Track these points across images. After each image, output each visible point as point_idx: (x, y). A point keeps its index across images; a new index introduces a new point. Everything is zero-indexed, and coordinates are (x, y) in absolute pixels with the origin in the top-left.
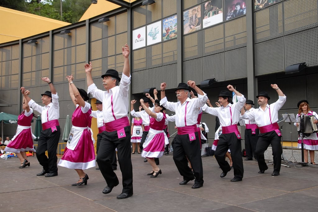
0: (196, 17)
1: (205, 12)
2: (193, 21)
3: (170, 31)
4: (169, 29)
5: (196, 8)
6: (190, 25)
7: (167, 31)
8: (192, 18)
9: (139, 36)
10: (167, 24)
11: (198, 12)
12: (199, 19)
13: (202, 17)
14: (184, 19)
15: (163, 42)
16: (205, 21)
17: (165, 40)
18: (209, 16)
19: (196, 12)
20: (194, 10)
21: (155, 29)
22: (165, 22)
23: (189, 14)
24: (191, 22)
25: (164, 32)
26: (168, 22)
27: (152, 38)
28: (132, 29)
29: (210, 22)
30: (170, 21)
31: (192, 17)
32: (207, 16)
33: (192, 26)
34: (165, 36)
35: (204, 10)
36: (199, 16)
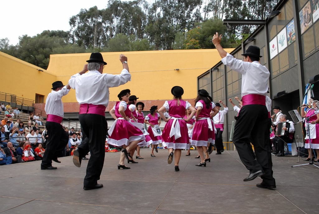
0: (308, 14)
1: (313, 6)
2: (306, 19)
3: (292, 34)
4: (291, 33)
5: (307, 5)
6: (304, 24)
7: (290, 35)
8: (305, 17)
9: (273, 46)
10: (289, 29)
11: (308, 8)
12: (310, 15)
13: (312, 12)
14: (300, 19)
15: (288, 46)
16: (314, 15)
17: (289, 44)
18: (316, 9)
19: (307, 9)
20: (305, 8)
21: (283, 36)
22: (288, 27)
23: (303, 13)
24: (305, 19)
25: (288, 36)
26: (290, 27)
27: (281, 45)
28: (268, 42)
29: (317, 15)
30: (291, 25)
31: (305, 15)
32: (315, 9)
33: (306, 24)
34: (289, 40)
35: (313, 4)
36: (310, 12)
